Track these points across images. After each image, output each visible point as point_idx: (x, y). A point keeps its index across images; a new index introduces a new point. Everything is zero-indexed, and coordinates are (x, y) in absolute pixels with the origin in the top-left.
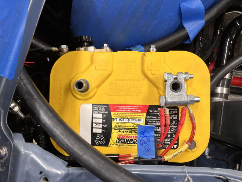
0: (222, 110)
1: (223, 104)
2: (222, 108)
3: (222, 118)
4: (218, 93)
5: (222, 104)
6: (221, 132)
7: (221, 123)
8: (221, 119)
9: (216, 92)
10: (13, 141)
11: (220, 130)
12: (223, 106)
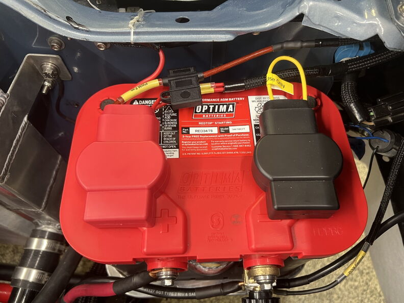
0: (49, 195)
1: (44, 203)
2: (48, 198)
3: (51, 182)
4: (48, 238)
5: (46, 204)
6: (57, 159)
7: (54, 173)
8: (52, 179)
9: (50, 241)
11: (59, 162)
12: (45, 201)
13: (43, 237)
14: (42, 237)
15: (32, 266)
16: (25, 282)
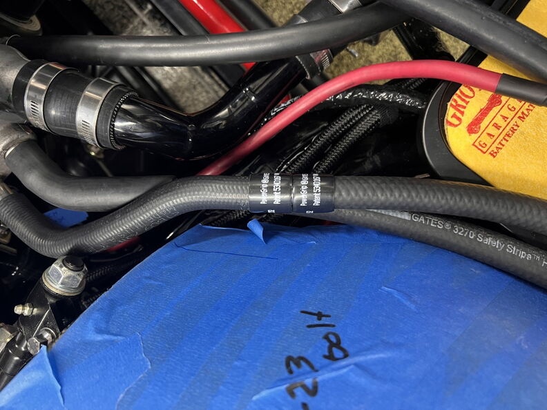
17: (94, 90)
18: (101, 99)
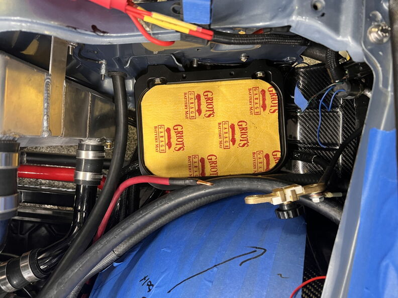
4: (92, 150)
6: (88, 96)
9: (95, 152)
10: (363, 50)
13: (89, 150)
14: (87, 150)
15: (85, 171)
16: (84, 181)
17: (24, 262)
18: (28, 263)
